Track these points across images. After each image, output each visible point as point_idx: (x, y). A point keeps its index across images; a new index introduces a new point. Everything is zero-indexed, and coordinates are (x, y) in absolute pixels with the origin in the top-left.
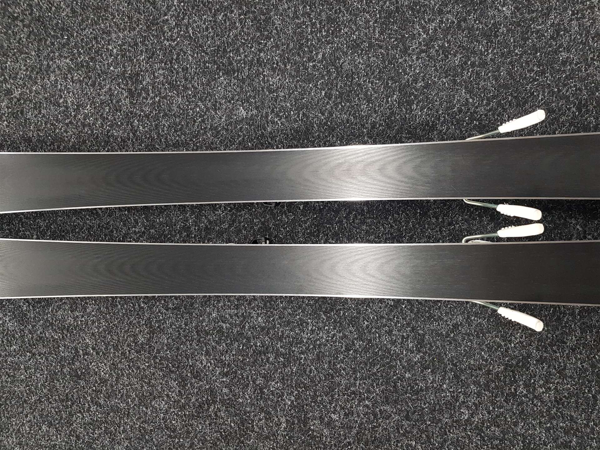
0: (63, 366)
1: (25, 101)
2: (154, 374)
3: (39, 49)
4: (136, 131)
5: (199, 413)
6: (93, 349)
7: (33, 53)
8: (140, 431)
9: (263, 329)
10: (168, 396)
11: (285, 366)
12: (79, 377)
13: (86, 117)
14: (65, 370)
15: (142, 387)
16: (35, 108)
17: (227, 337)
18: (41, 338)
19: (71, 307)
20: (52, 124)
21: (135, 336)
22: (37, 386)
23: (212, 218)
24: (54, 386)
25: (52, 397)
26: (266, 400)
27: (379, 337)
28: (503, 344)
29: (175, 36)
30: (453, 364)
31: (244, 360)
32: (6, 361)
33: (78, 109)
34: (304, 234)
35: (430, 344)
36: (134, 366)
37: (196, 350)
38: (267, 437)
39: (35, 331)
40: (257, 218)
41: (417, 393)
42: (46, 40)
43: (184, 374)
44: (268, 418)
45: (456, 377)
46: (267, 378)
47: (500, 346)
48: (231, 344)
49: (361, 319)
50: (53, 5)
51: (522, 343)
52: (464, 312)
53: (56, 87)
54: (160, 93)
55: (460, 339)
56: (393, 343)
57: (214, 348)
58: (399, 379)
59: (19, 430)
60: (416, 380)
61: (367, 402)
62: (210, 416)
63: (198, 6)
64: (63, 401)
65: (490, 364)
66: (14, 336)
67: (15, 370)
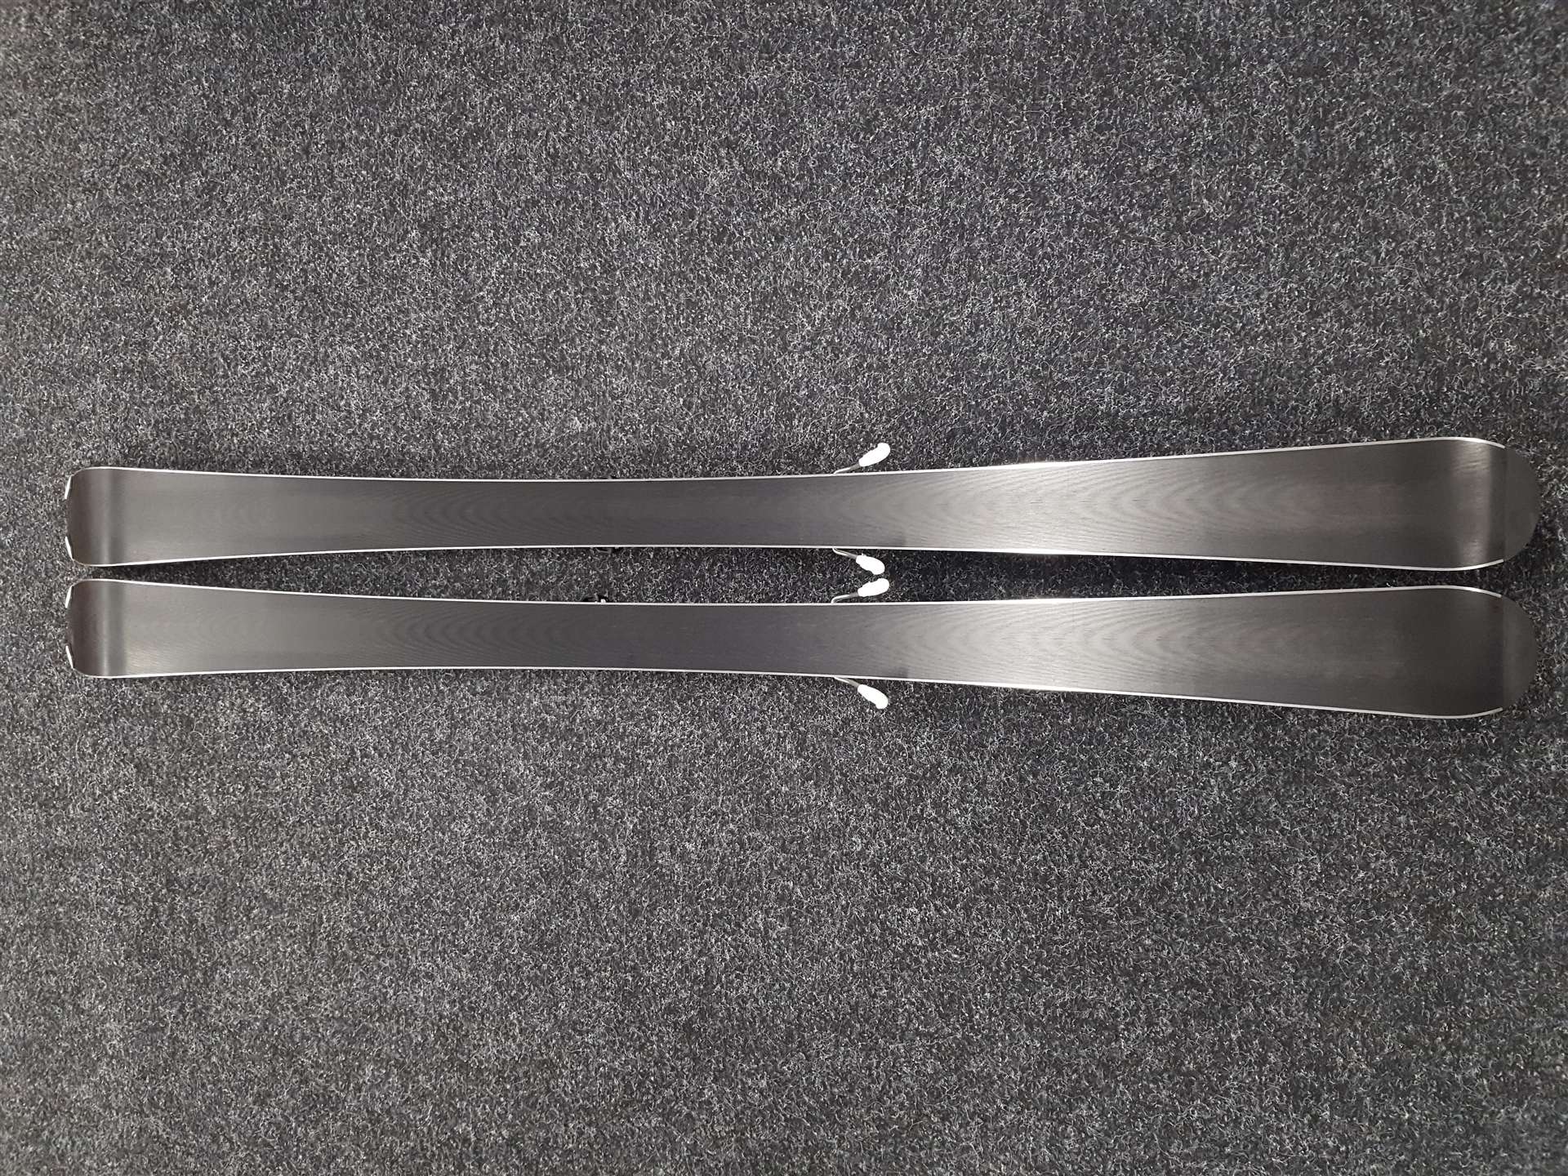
0: (333, 773)
1: (294, 402)
2: (455, 784)
3: (314, 331)
4: (440, 447)
5: (513, 841)
6: (375, 749)
7: (306, 336)
8: (433, 866)
9: (599, 723)
10: (472, 816)
11: (626, 775)
12: (355, 790)
13: (374, 425)
14: (336, 779)
15: (438, 803)
16: (307, 412)
17: (551, 734)
18: (305, 732)
19: (348, 689)
20: (329, 435)
21: (431, 731)
22: (297, 802)
23: (536, 568)
24: (320, 802)
25: (317, 816)
26: (600, 824)
27: (749, 735)
28: (906, 746)
29: (493, 318)
30: (842, 774)
31: (573, 766)
32: (257, 766)
33: (364, 414)
34: (654, 592)
35: (813, 745)
36: (428, 773)
37: (511, 751)
38: (602, 876)
39: (297, 723)
40: (594, 569)
41: (796, 813)
42: (324, 319)
43: (494, 786)
44: (604, 848)
45: (846, 791)
46: (603, 791)
47: (902, 749)
48: (557, 744)
49: (727, 711)
50: (334, 271)
51: (930, 746)
52: (856, 702)
53: (336, 383)
54: (472, 397)
55: (851, 738)
56: (767, 744)
57: (535, 749)
58: (773, 793)
59: (270, 864)
60: (795, 795)
61: (731, 826)
62: (527, 844)
63: (523, 279)
64: (331, 823)
65: (890, 774)
66: (268, 731)
67: (268, 778)
